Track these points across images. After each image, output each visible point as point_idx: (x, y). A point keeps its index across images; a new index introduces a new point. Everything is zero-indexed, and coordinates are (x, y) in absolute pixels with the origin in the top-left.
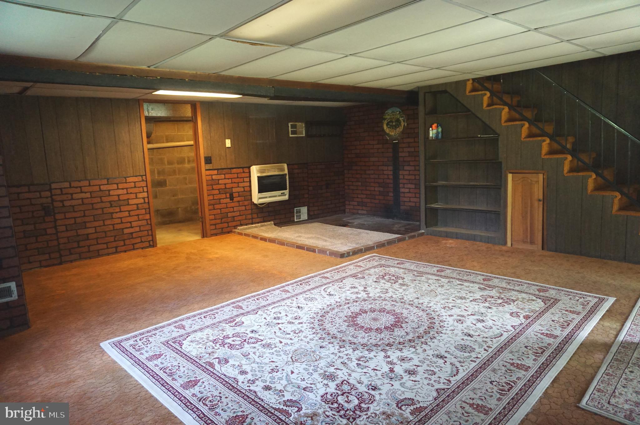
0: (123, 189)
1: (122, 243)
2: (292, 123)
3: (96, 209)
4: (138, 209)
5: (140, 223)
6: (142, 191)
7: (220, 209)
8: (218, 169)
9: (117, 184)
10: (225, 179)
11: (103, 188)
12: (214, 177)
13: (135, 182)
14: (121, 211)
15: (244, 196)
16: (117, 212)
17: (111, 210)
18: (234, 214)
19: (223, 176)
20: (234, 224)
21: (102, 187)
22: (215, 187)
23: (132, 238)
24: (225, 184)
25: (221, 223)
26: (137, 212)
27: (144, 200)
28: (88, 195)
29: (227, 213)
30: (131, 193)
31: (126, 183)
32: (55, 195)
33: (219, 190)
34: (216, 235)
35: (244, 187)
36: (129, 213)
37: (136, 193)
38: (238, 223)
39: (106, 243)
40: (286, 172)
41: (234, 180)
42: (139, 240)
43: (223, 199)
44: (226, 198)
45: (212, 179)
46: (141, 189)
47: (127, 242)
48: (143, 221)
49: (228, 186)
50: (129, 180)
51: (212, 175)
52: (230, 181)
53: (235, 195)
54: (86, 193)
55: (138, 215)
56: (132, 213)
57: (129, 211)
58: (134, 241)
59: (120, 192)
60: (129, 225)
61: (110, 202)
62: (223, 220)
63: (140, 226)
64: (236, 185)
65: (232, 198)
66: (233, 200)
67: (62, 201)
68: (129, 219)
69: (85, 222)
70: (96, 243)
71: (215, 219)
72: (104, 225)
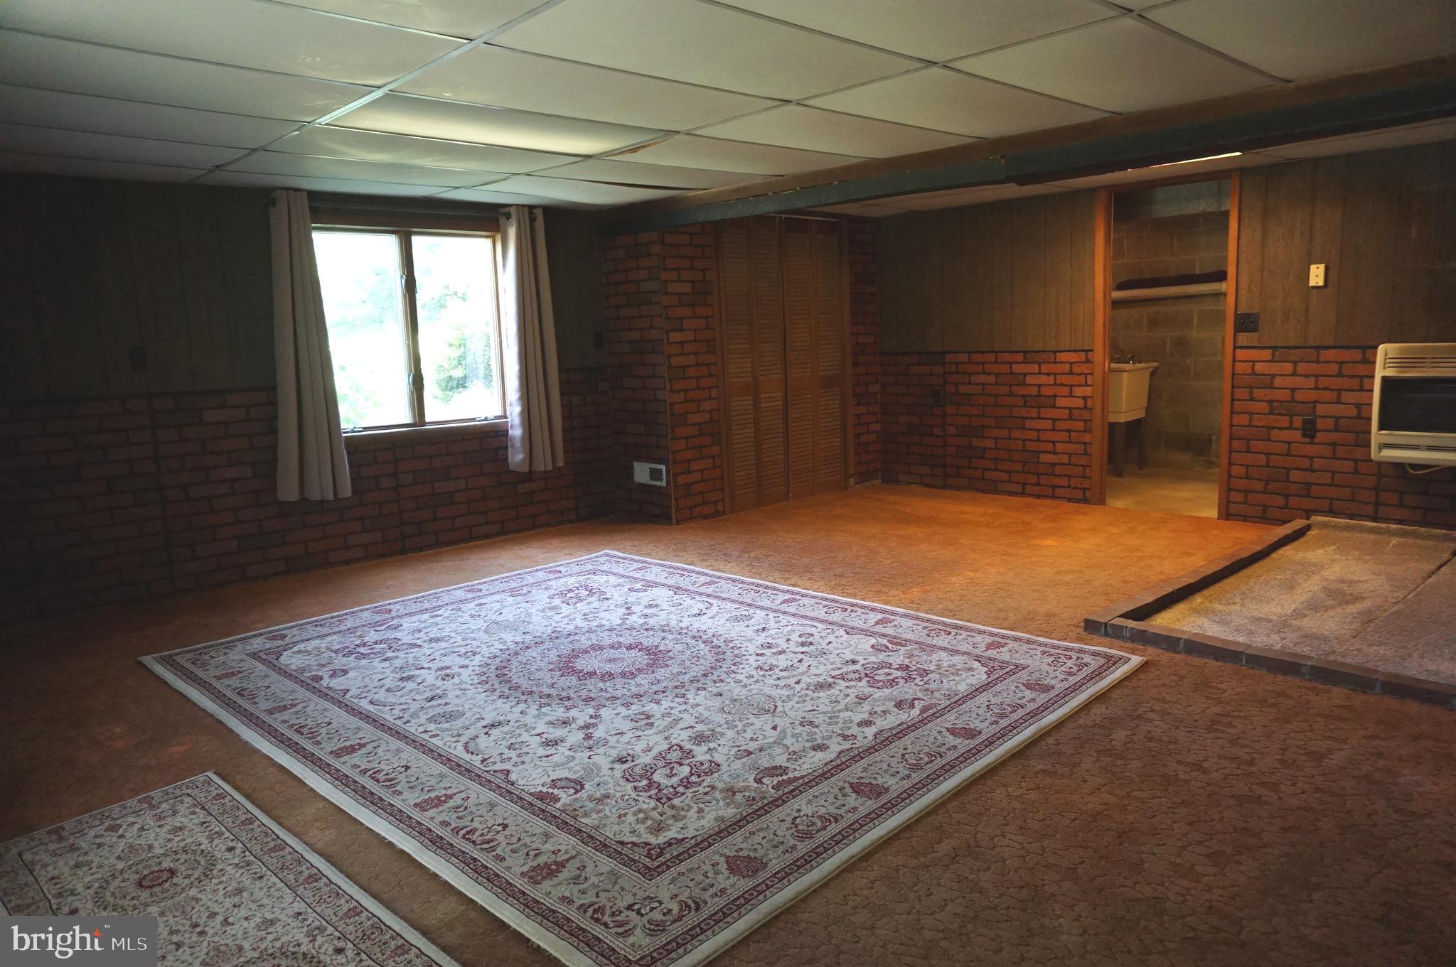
0: (1048, 374)
1: (1034, 479)
3: (1001, 406)
4: (1070, 418)
5: (1072, 448)
6: (1084, 384)
7: (1267, 454)
8: (1275, 348)
9: (1039, 364)
10: (1294, 374)
11: (1018, 368)
12: (1259, 367)
13: (1071, 364)
14: (1039, 418)
15: (1357, 433)
16: (1032, 419)
17: (1023, 412)
18: (1309, 477)
19: (1288, 367)
20: (1307, 503)
21: (1014, 366)
22: (1258, 393)
23: (1053, 474)
24: (1293, 390)
25: (1265, 492)
26: (1069, 425)
27: (1086, 403)
28: (992, 379)
29: (1289, 469)
30: (1062, 385)
31: (1055, 362)
32: (949, 373)
33: (1270, 402)
34: (1245, 519)
36: (1053, 424)
37: (1071, 386)
39: (1009, 472)
41: (1324, 382)
42: (1064, 482)
43: (1281, 429)
44: (1291, 428)
45: (1254, 373)
46: (1082, 378)
47: (1043, 480)
48: (1078, 446)
49: (1301, 396)
50: (1061, 357)
51: (1254, 362)
52: (1311, 382)
53: (1320, 424)
54: (989, 374)
55: (1069, 431)
56: (1059, 425)
57: (1055, 420)
58: (1055, 481)
59: (1044, 380)
60: (1049, 447)
61: (1024, 396)
62: (1272, 486)
63: (1070, 455)
64: (1332, 395)
65: (1310, 430)
66: (1313, 437)
67: (956, 385)
68: (1053, 436)
69: (984, 427)
70: (994, 468)
72: (1010, 438)
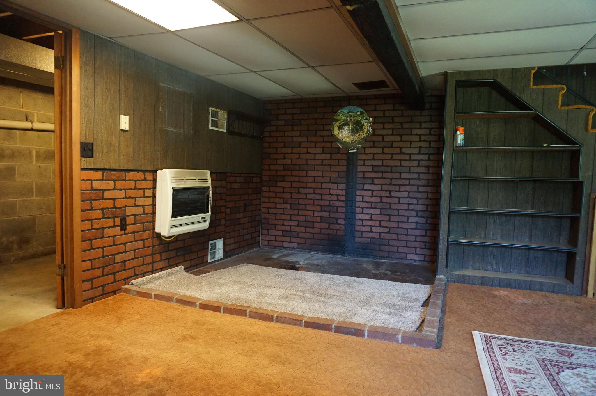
2: (213, 109)
7: (103, 248)
8: (103, 170)
10: (115, 189)
12: (95, 184)
15: (143, 223)
18: (126, 256)
19: (111, 184)
20: (125, 274)
22: (96, 204)
24: (114, 199)
25: (103, 275)
29: (114, 255)
33: (103, 210)
34: (92, 300)
35: (143, 206)
38: (131, 272)
40: (209, 183)
41: (130, 193)
43: (109, 228)
44: (115, 226)
45: (92, 189)
49: (118, 204)
51: (92, 180)
52: (122, 194)
53: (128, 220)
62: (106, 270)
64: (131, 202)
65: (123, 226)
66: (125, 229)
71: (92, 269)
